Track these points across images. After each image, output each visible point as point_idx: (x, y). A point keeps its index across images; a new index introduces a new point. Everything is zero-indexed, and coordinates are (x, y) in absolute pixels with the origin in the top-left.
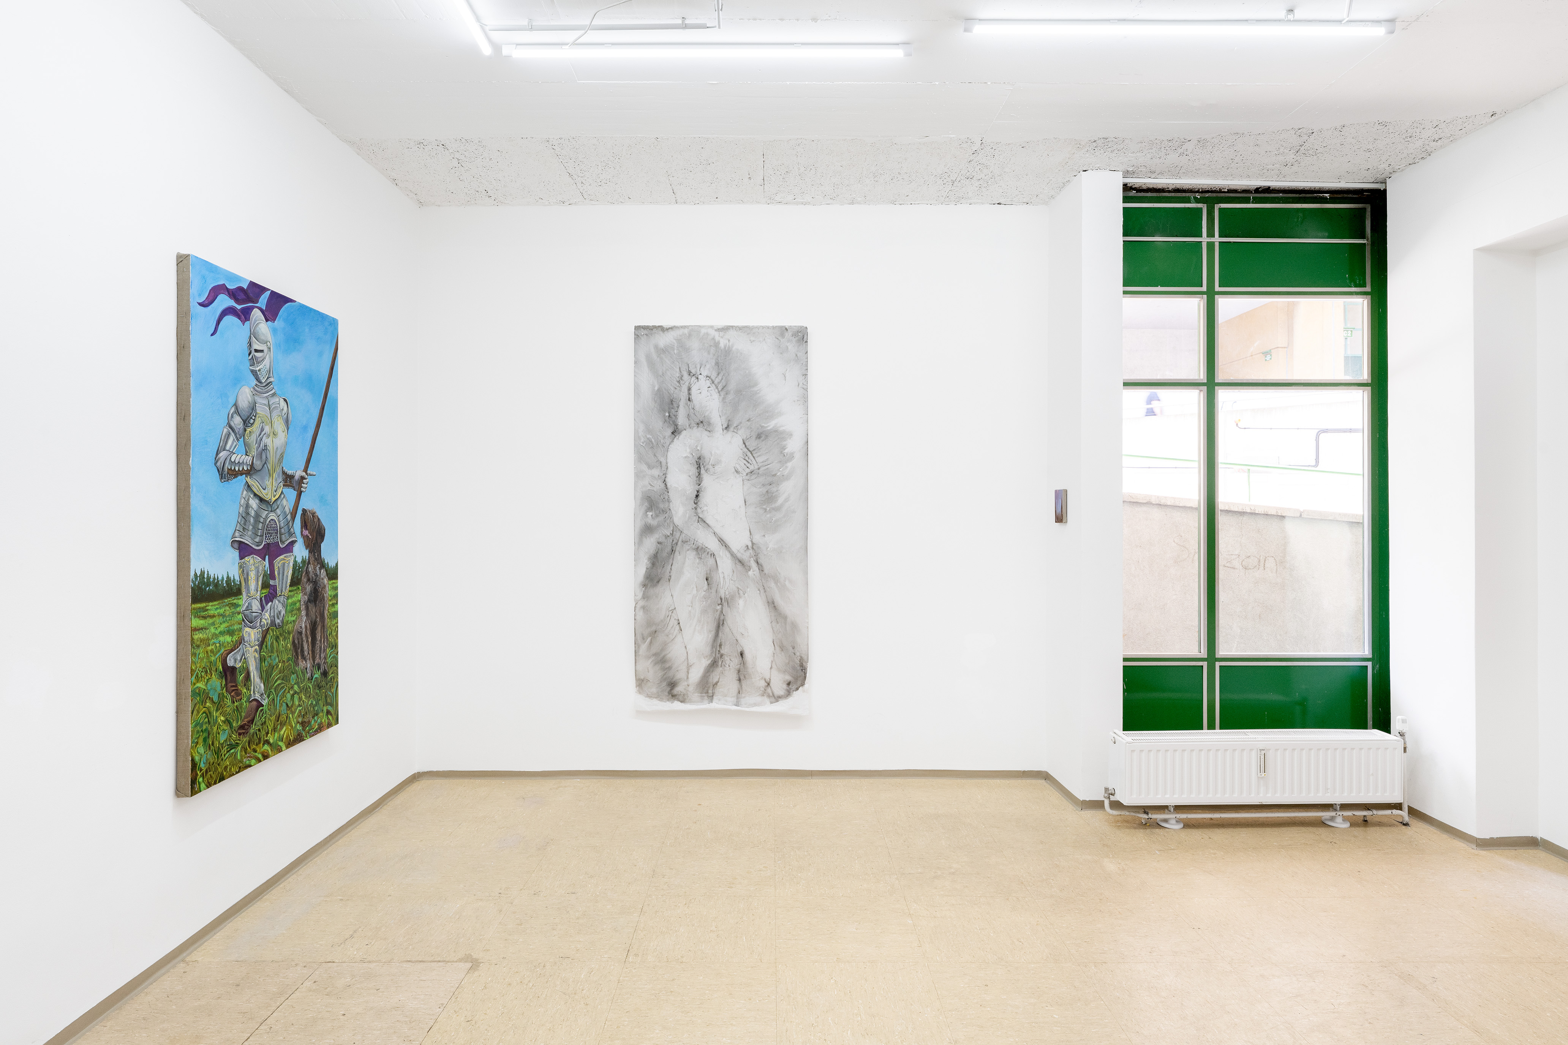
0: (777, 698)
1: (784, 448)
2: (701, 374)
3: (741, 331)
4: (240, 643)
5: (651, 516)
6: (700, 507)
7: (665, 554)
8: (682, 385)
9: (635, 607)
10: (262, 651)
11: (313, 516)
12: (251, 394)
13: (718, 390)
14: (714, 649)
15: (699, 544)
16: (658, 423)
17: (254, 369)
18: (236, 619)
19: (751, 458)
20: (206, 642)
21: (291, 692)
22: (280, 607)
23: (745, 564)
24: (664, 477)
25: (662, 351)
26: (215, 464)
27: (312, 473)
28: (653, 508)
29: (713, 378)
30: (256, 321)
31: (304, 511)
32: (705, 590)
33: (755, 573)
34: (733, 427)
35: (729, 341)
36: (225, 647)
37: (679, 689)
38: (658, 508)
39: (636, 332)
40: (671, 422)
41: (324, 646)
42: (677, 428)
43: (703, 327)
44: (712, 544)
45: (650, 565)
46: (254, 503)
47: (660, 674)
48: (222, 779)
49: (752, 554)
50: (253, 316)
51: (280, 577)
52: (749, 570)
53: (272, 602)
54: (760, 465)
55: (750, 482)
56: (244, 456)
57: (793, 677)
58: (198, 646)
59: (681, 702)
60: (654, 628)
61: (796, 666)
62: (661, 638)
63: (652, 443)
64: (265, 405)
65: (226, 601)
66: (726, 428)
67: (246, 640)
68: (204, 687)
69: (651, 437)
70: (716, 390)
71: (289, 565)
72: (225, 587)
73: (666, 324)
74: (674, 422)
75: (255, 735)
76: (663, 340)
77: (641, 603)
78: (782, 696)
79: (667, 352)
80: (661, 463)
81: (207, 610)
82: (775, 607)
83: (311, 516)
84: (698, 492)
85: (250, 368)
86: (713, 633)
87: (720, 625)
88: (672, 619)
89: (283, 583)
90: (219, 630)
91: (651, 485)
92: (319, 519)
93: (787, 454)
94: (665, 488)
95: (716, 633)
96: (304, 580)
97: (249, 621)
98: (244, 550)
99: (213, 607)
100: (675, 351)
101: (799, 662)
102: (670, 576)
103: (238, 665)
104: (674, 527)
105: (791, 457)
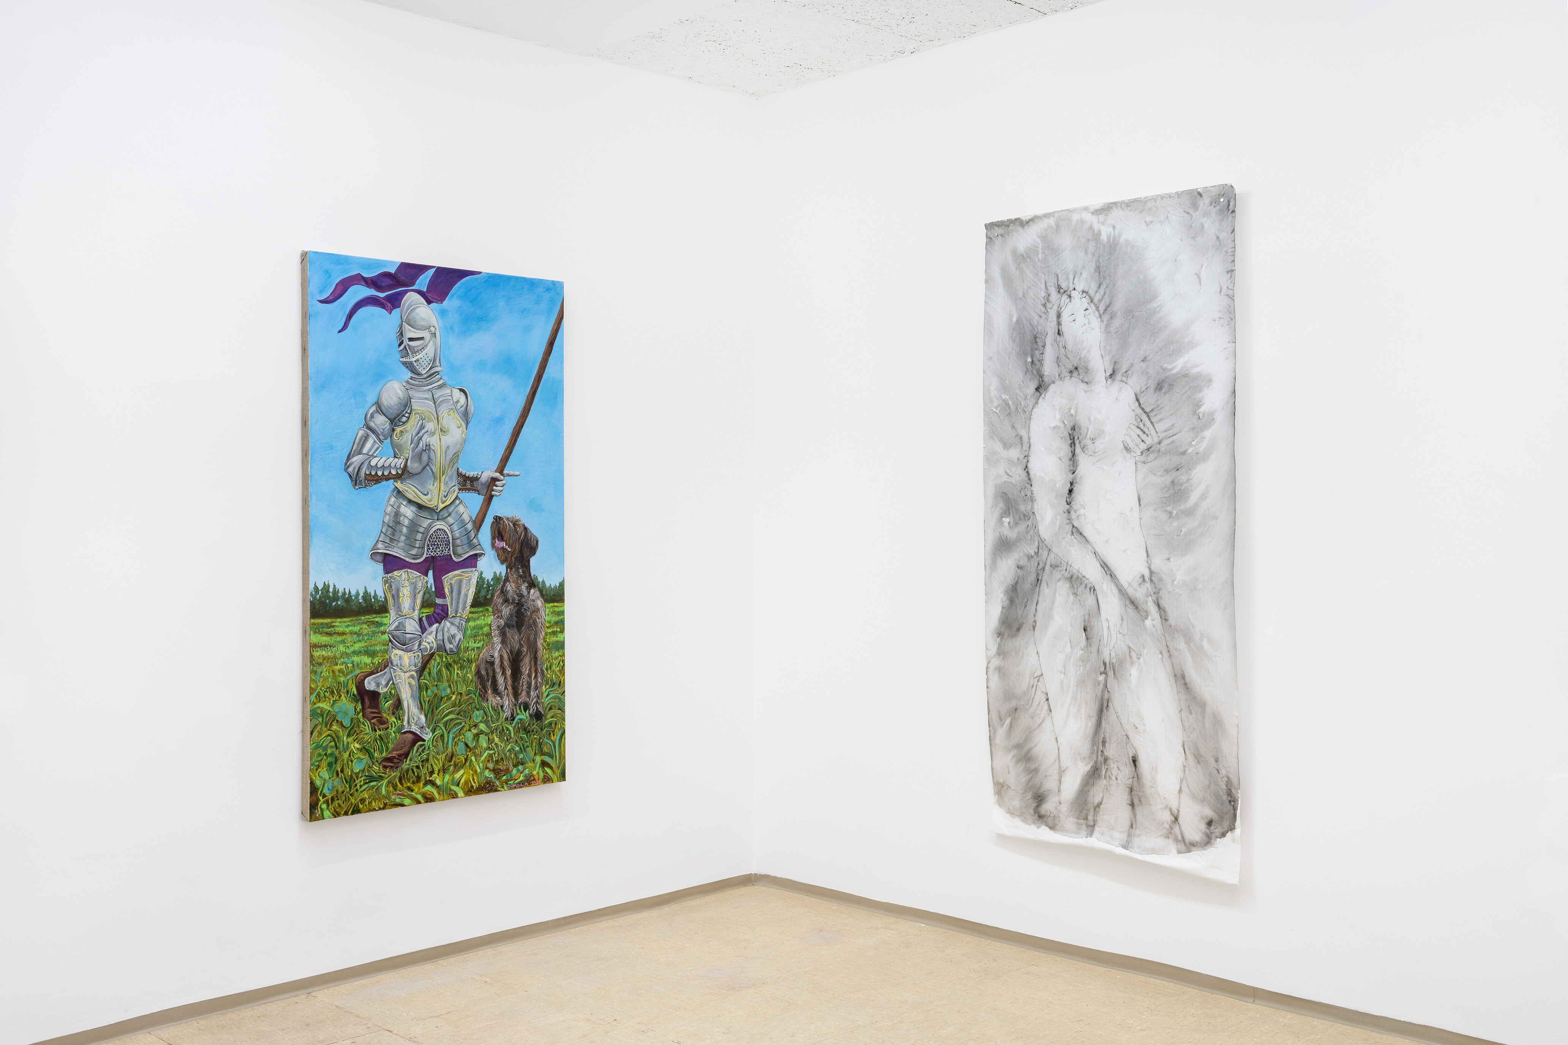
0: (1189, 846)
1: (1198, 404)
2: (1074, 289)
3: (1129, 208)
4: (385, 667)
5: (1007, 525)
6: (1075, 508)
7: (1027, 586)
8: (1049, 310)
9: (987, 668)
10: (422, 678)
11: (514, 525)
12: (403, 389)
13: (1099, 313)
14: (1095, 748)
15: (1075, 572)
16: (1016, 375)
17: (408, 360)
18: (378, 640)
19: (1148, 424)
20: (333, 660)
21: (475, 731)
22: (454, 630)
23: (1140, 608)
24: (1025, 461)
25: (1021, 258)
26: (346, 470)
27: (511, 473)
28: (1011, 511)
29: (1092, 293)
30: (411, 306)
31: (498, 520)
32: (1083, 647)
33: (1155, 623)
34: (1121, 373)
35: (1114, 227)
36: (361, 668)
37: (1048, 807)
38: (1017, 511)
39: (989, 233)
40: (1035, 372)
41: (536, 683)
42: (1043, 381)
43: (1074, 210)
44: (1092, 572)
45: (1007, 603)
46: (408, 512)
47: (1024, 780)
48: (356, 811)
49: (1150, 590)
50: (406, 301)
51: (454, 598)
52: (1147, 618)
53: (440, 623)
54: (1162, 435)
55: (1147, 465)
56: (391, 459)
57: (1217, 813)
58: (320, 664)
59: (1051, 828)
60: (1013, 704)
61: (1221, 793)
62: (1024, 720)
63: (1010, 408)
64: (427, 399)
65: (363, 618)
66: (1111, 376)
67: (395, 663)
68: (329, 709)
69: (1007, 397)
70: (1097, 313)
71: (469, 582)
72: (361, 603)
73: (1024, 215)
74: (1039, 371)
75: (410, 772)
76: (1024, 240)
77: (996, 662)
78: (1197, 843)
79: (1028, 260)
80: (1021, 438)
81: (333, 626)
82: (1186, 684)
83: (511, 525)
84: (1072, 484)
85: (401, 360)
86: (1094, 720)
87: (1103, 707)
88: (1039, 692)
89: (458, 603)
90: (352, 649)
91: (1008, 475)
92: (526, 529)
93: (1204, 416)
94: (1027, 478)
95: (1098, 721)
96: (498, 600)
97: (404, 644)
98: (390, 563)
99: (343, 624)
100: (1040, 256)
101: (1225, 787)
102: (1035, 621)
103: (382, 690)
104: (1040, 542)
105: (1210, 420)
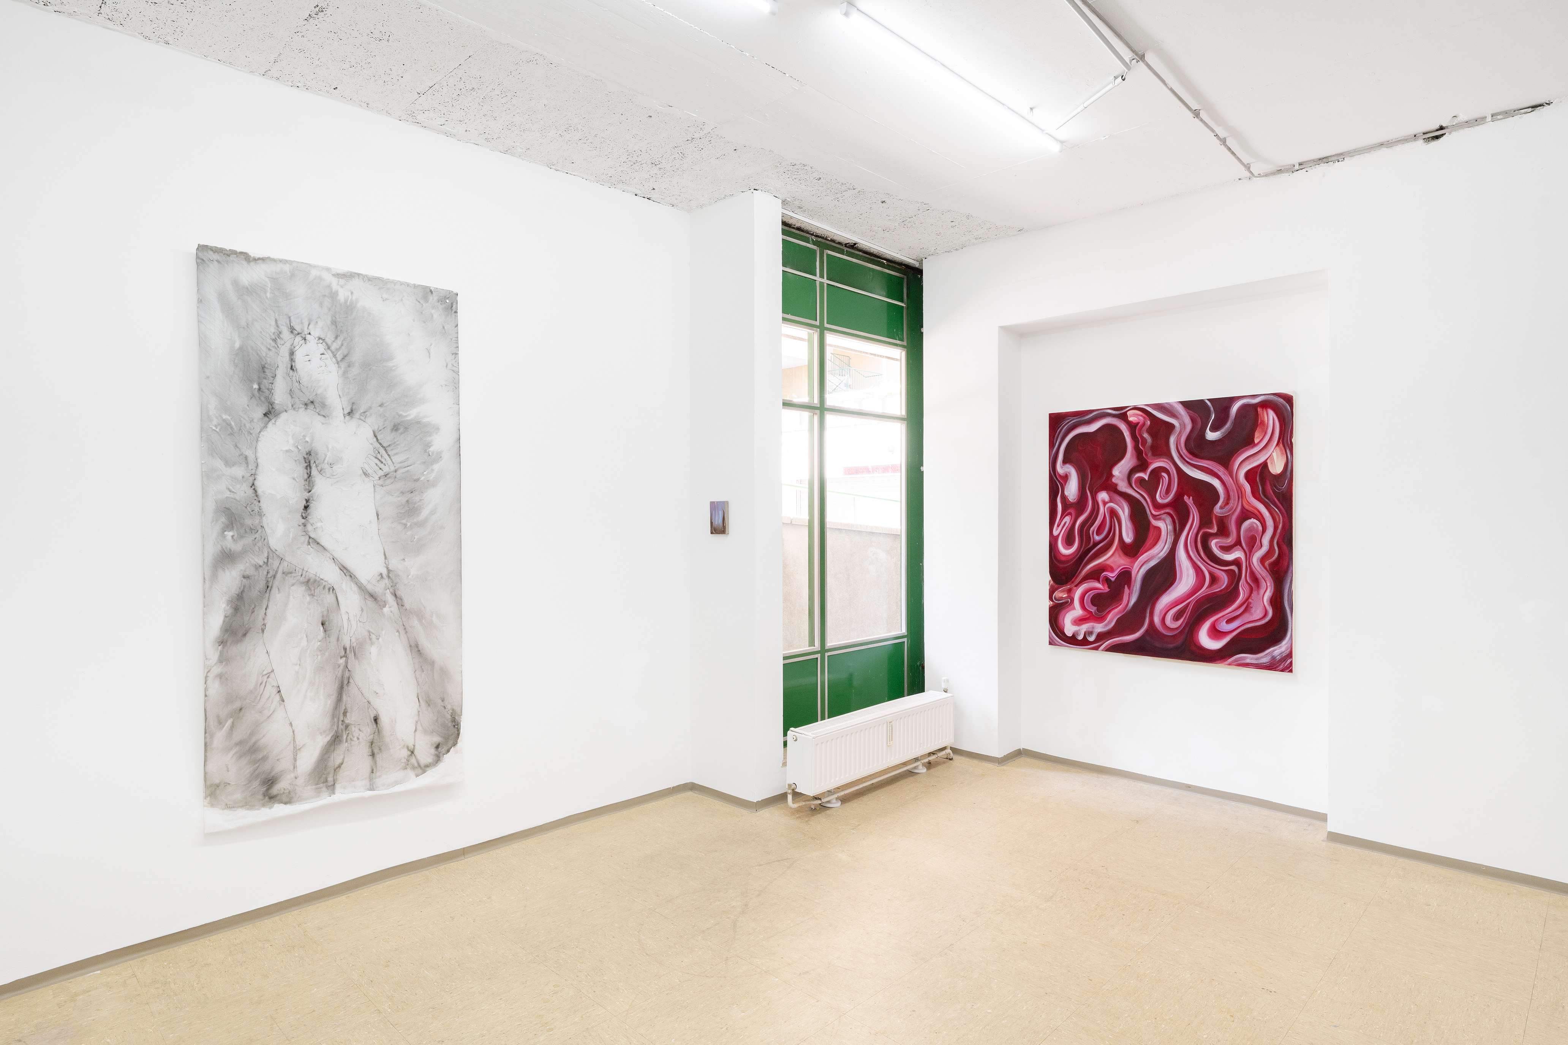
0: (423, 768)
1: (428, 445)
2: (310, 334)
3: (370, 282)
5: (230, 538)
6: (311, 522)
7: (255, 593)
8: (280, 346)
9: (206, 677)
13: (337, 360)
14: (336, 720)
15: (311, 576)
16: (240, 399)
19: (386, 456)
23: (379, 599)
24: (251, 479)
25: (248, 291)
28: (234, 525)
29: (329, 341)
32: (320, 639)
33: (392, 609)
34: (359, 413)
35: (352, 293)
37: (280, 787)
38: (242, 525)
39: (200, 254)
40: (262, 398)
42: (273, 408)
43: (315, 267)
44: (330, 574)
45: (230, 611)
47: (248, 771)
49: (388, 584)
52: (384, 606)
54: (398, 466)
55: (384, 488)
57: (441, 737)
59: (286, 803)
60: (237, 705)
61: (447, 722)
62: (250, 716)
63: (232, 428)
66: (349, 414)
69: (229, 418)
70: (334, 359)
73: (253, 253)
74: (267, 398)
76: (248, 275)
77: (216, 670)
78: (430, 764)
79: (254, 294)
80: (246, 458)
82: (419, 651)
84: (307, 501)
86: (334, 697)
87: (343, 685)
88: (269, 687)
91: (230, 491)
93: (433, 454)
94: (253, 495)
95: (338, 697)
100: (268, 295)
101: (450, 717)
102: (264, 625)
104: (270, 552)
105: (438, 457)
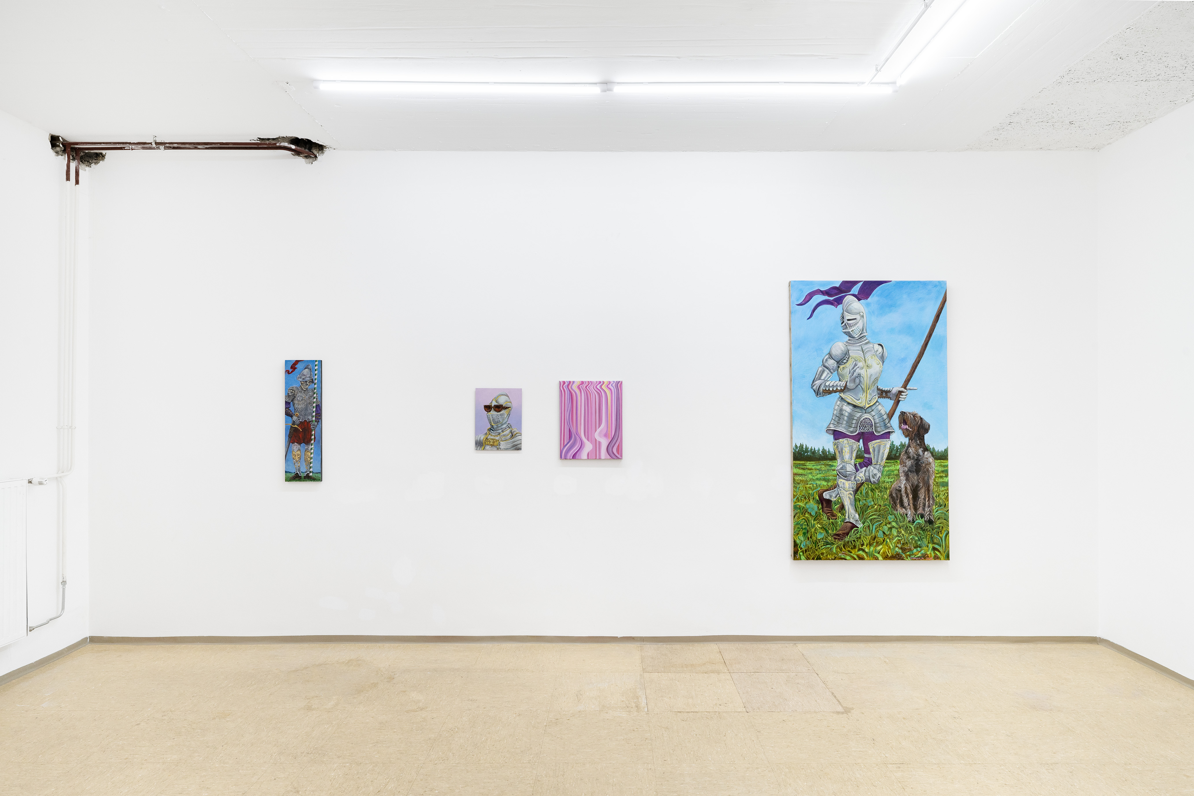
4: (835, 488)
10: (857, 495)
11: (914, 416)
12: (844, 346)
17: (847, 331)
18: (831, 473)
20: (806, 482)
21: (889, 526)
22: (875, 471)
26: (812, 388)
27: (912, 388)
30: (849, 303)
31: (903, 414)
36: (821, 487)
41: (929, 504)
46: (848, 409)
48: (819, 558)
50: (845, 301)
51: (875, 455)
53: (867, 467)
56: (838, 382)
58: (799, 484)
64: (858, 350)
65: (822, 462)
67: (840, 486)
68: (804, 506)
71: (885, 446)
72: (821, 454)
75: (850, 543)
81: (806, 465)
83: (912, 416)
85: (843, 331)
89: (878, 457)
90: (816, 477)
92: (921, 419)
96: (903, 457)
97: (846, 477)
98: (837, 435)
99: (811, 464)
103: (833, 499)
